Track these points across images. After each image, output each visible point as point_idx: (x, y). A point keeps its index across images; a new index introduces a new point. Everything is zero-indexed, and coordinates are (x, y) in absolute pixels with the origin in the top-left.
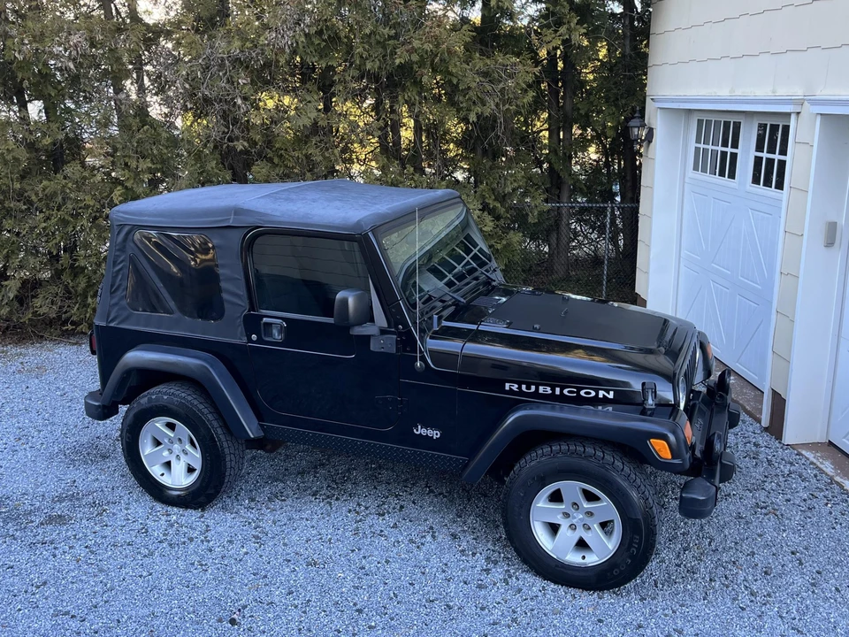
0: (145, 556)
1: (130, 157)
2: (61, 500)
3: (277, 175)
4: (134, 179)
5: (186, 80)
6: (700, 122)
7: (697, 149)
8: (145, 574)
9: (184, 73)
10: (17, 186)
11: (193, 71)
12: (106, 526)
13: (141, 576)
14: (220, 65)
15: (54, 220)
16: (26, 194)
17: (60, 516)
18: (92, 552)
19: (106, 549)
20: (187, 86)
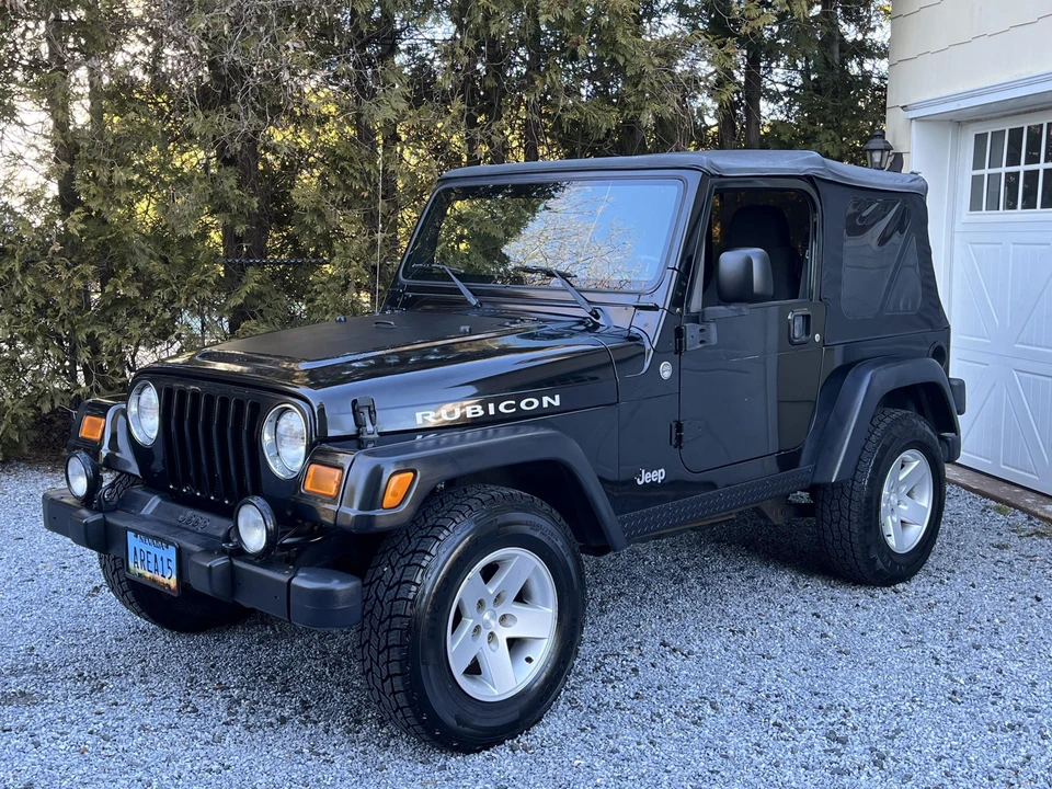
0: (207, 743)
1: (99, 162)
2: (14, 672)
3: (333, 202)
4: (105, 198)
5: (205, 36)
6: (980, 139)
7: (977, 181)
8: (215, 767)
9: (202, 25)
11: (215, 25)
12: (116, 704)
13: (210, 771)
14: (258, 17)
17: (23, 694)
18: (107, 739)
19: (131, 734)
20: (206, 46)
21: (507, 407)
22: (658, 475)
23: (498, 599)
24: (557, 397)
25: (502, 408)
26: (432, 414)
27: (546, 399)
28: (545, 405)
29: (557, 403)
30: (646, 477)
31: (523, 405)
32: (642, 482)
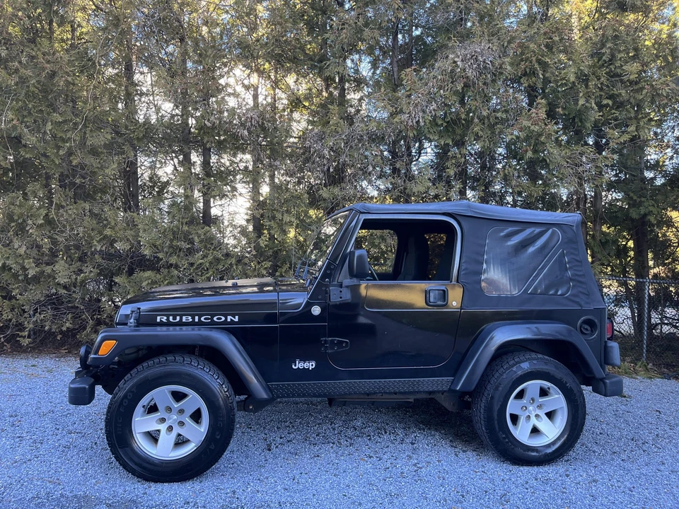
10: (186, 228)
15: (210, 258)
16: (191, 237)
21: (205, 319)
22: (311, 365)
23: (181, 411)
24: (237, 317)
25: (202, 319)
26: (165, 318)
27: (229, 318)
28: (229, 320)
29: (236, 319)
30: (299, 365)
31: (215, 319)
32: (297, 367)
